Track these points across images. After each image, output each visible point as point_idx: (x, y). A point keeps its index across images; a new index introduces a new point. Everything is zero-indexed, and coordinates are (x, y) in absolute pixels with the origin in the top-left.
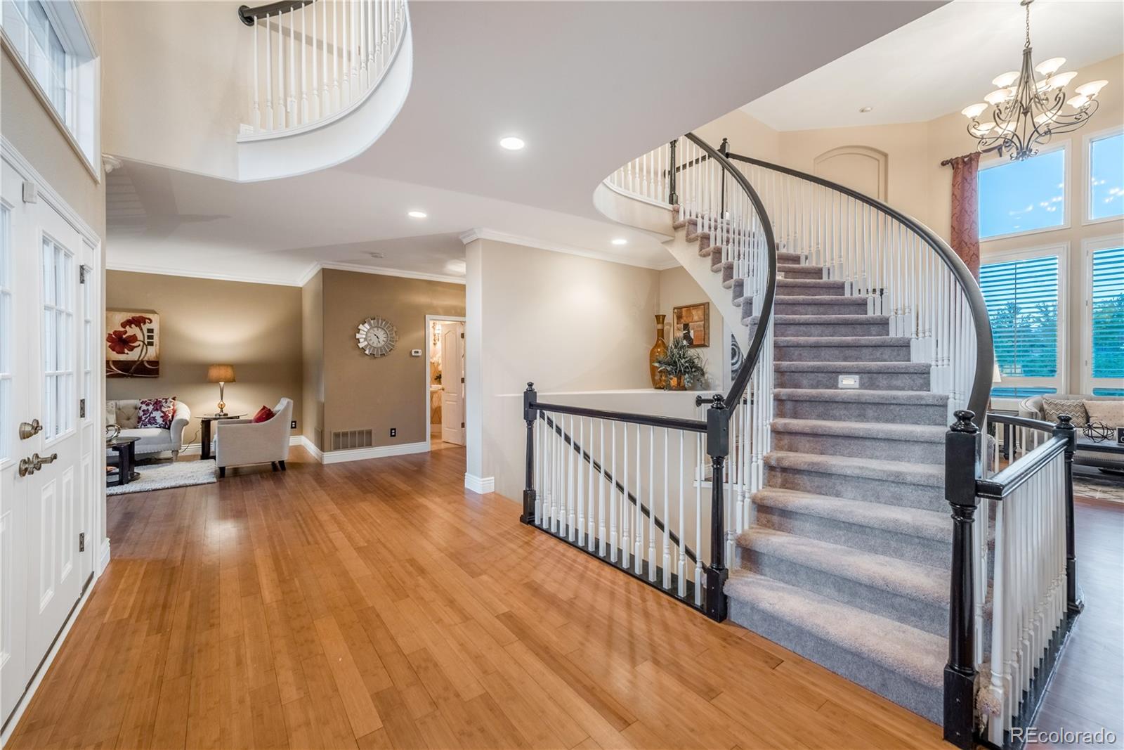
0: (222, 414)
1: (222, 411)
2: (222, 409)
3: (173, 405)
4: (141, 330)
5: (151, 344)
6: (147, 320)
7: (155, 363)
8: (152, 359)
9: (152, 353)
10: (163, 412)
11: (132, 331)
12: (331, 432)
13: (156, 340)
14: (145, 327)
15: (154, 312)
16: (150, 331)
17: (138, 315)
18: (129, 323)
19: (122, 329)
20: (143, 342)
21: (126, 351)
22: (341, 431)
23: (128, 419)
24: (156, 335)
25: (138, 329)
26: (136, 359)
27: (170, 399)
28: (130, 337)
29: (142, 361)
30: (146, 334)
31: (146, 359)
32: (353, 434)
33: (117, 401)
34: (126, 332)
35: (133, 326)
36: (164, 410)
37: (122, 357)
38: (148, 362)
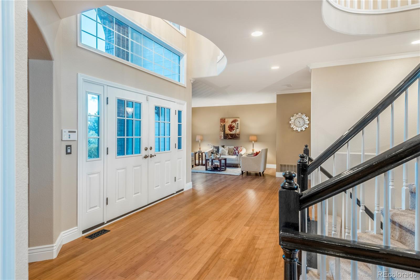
0: (253, 153)
1: (253, 152)
2: (253, 151)
3: (241, 149)
4: (236, 124)
5: (238, 128)
6: (237, 121)
7: (239, 134)
8: (238, 133)
9: (238, 131)
10: (238, 151)
11: (234, 124)
12: (279, 164)
13: (239, 127)
14: (236, 123)
15: (239, 118)
16: (238, 124)
17: (235, 119)
18: (233, 122)
19: (231, 124)
20: (236, 128)
21: (232, 131)
22: (283, 164)
23: (231, 152)
24: (239, 125)
25: (235, 123)
26: (234, 133)
27: (240, 147)
28: (233, 126)
29: (236, 134)
30: (237, 125)
31: (237, 133)
32: (288, 166)
33: (229, 147)
34: (232, 125)
35: (234, 123)
36: (238, 150)
37: (231, 133)
38: (237, 134)
